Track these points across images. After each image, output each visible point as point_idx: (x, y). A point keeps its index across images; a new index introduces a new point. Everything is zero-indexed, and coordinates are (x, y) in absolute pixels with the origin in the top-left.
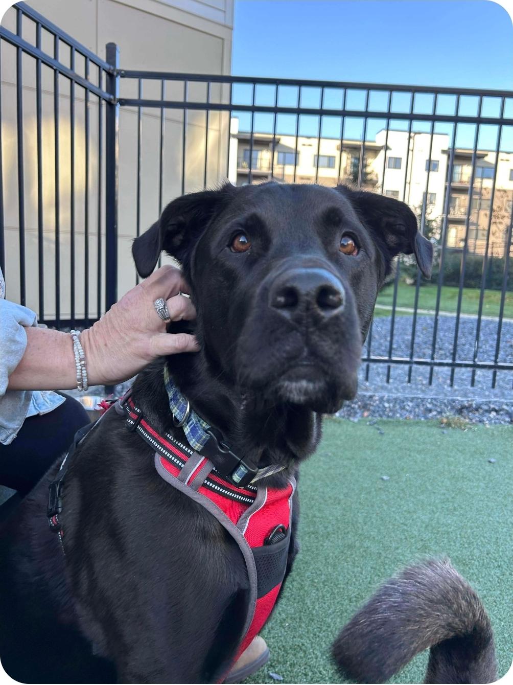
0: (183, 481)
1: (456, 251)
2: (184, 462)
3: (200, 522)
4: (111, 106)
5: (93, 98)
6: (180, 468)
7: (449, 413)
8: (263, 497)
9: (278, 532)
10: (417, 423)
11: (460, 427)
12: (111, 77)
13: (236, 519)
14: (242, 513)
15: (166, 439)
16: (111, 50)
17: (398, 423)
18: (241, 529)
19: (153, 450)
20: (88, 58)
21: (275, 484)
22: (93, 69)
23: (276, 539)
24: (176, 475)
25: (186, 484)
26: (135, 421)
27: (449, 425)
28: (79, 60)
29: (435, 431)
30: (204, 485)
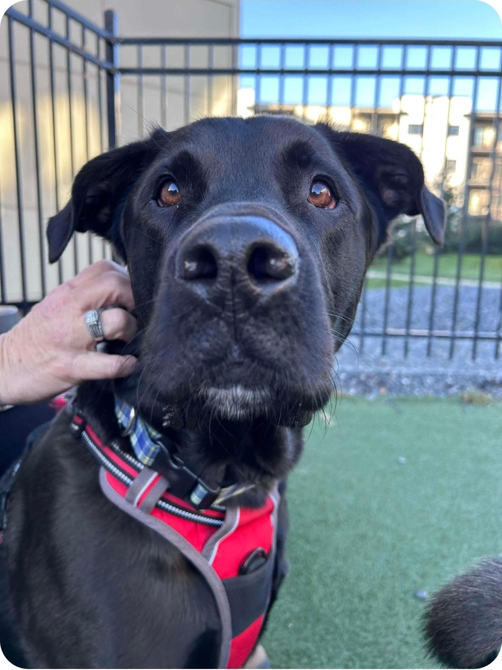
0: (131, 502)
1: (479, 219)
2: (132, 478)
3: (153, 551)
4: (110, 76)
5: (92, 69)
6: (128, 485)
7: (471, 390)
8: (235, 519)
9: (256, 557)
10: (437, 400)
11: (483, 403)
12: (110, 45)
13: (200, 545)
14: (208, 538)
15: (112, 449)
16: (109, 17)
17: (416, 400)
18: (207, 557)
19: (98, 464)
20: (85, 26)
21: (247, 503)
22: (91, 38)
23: (252, 567)
24: (123, 494)
25: (135, 505)
26: (80, 426)
27: (471, 401)
28: (75, 28)
29: (457, 408)
30: (157, 507)
